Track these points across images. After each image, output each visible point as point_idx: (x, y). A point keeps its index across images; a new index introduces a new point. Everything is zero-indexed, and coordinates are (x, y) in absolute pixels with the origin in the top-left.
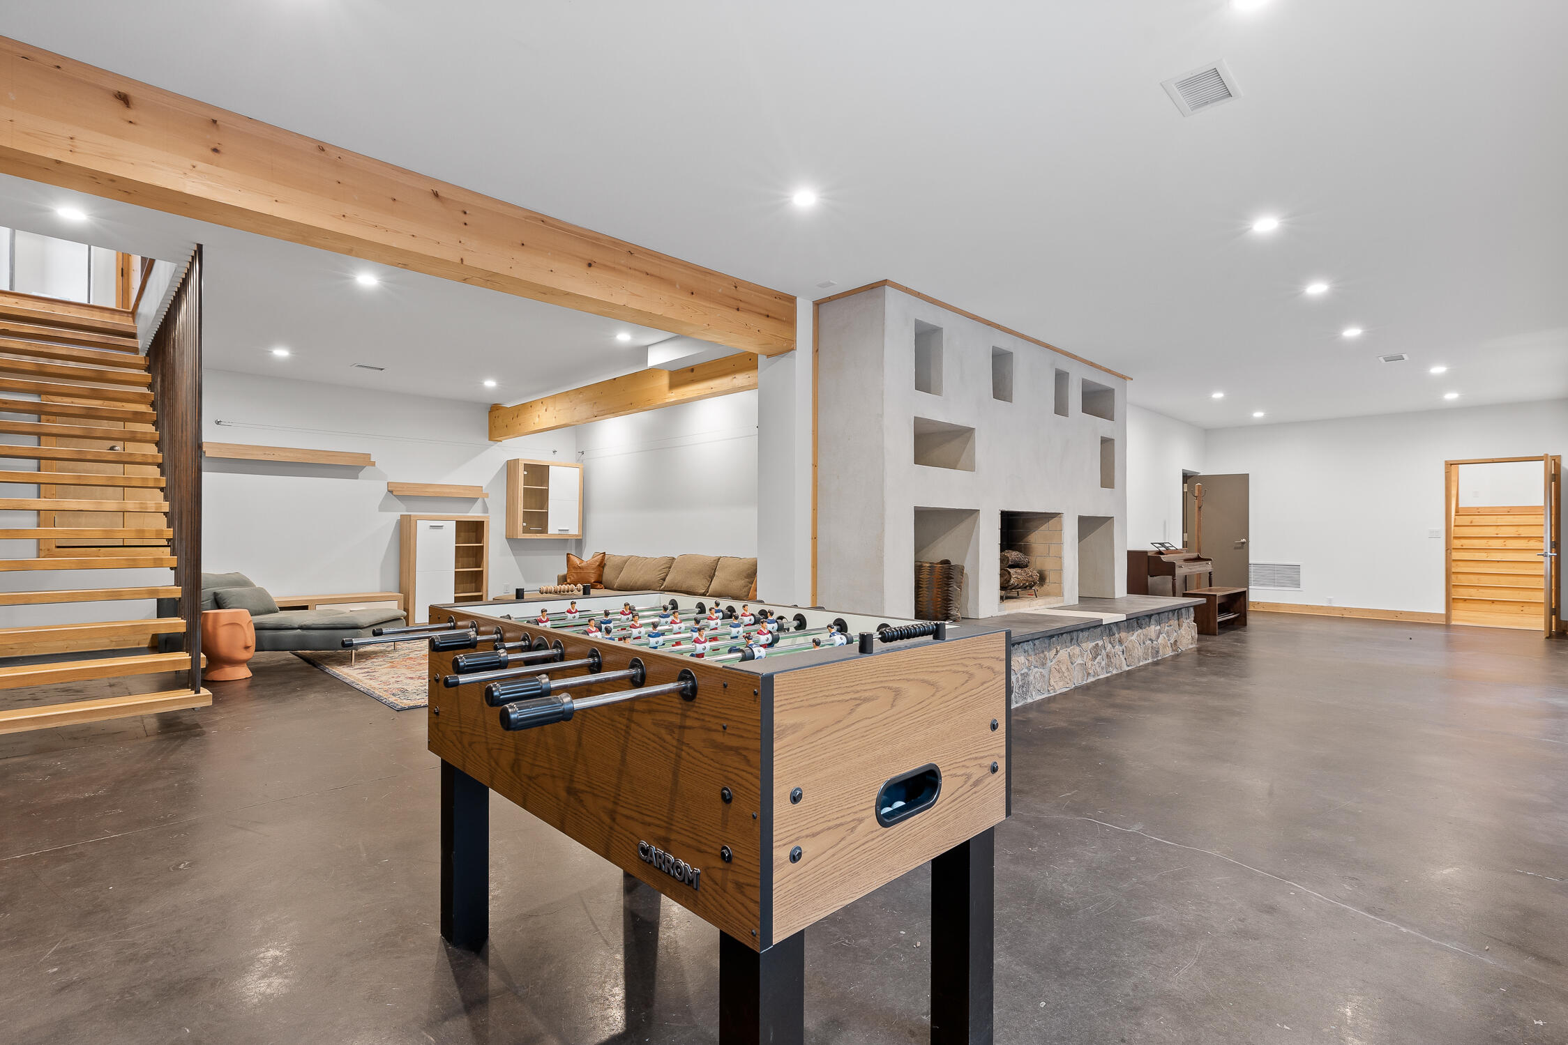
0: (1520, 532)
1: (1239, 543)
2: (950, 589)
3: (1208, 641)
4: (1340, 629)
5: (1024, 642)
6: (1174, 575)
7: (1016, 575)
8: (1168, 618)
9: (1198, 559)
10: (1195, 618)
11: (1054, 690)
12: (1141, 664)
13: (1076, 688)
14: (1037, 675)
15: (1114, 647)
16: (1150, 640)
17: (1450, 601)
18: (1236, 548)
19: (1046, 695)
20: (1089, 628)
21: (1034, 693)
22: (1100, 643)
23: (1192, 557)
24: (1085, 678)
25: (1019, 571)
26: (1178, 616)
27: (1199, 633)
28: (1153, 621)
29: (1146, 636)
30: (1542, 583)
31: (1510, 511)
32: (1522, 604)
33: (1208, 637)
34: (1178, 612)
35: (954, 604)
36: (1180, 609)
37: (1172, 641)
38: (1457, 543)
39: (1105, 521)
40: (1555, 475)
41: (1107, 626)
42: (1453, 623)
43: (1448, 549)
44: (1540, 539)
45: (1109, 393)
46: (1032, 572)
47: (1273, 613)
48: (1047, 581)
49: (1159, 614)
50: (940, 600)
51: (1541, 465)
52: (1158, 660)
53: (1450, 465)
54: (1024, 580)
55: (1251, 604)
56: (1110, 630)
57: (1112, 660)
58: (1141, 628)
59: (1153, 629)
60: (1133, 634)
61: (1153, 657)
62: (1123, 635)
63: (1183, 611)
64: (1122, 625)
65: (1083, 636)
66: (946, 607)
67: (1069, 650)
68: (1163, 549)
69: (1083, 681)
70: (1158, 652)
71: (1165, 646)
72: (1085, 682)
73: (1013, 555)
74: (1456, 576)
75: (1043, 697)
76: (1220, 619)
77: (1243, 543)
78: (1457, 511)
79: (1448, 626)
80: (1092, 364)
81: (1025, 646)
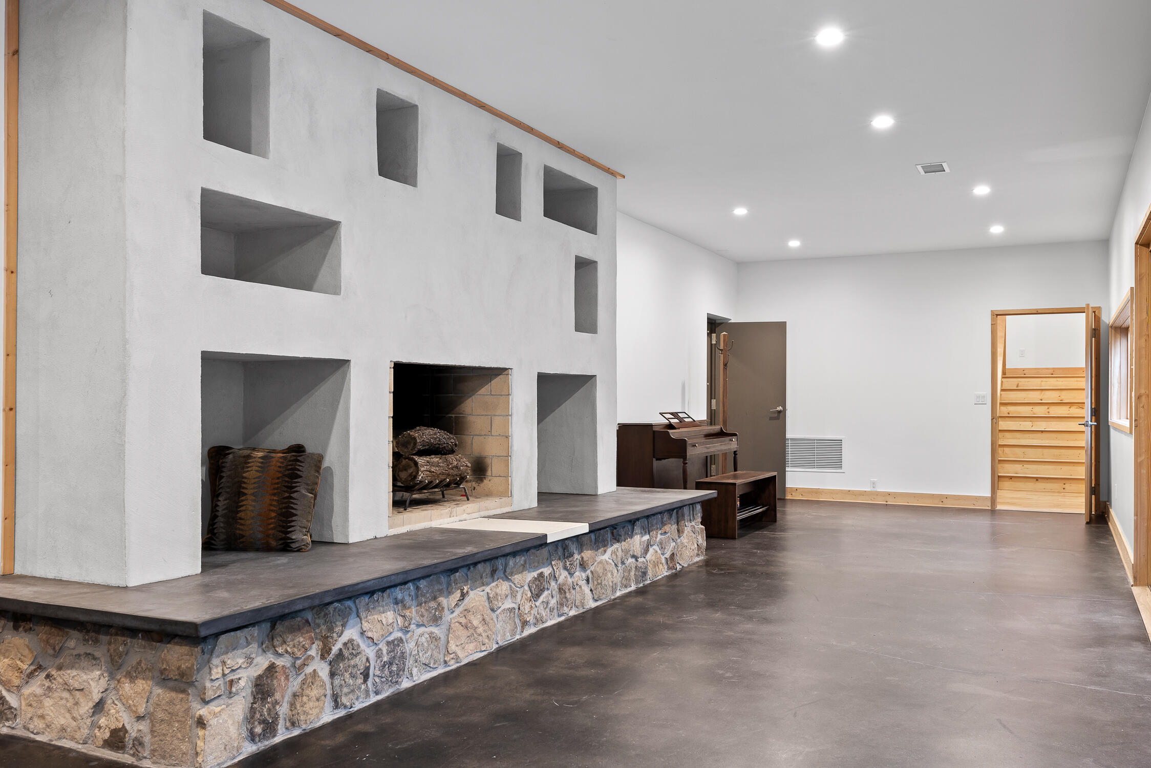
0: (1062, 397)
1: (774, 412)
2: (294, 495)
3: (722, 548)
4: (882, 521)
5: (395, 586)
6: (684, 457)
7: (427, 467)
8: (662, 523)
9: (721, 434)
10: (702, 518)
11: (457, 659)
12: (618, 594)
13: (501, 650)
14: (423, 639)
15: (571, 574)
16: (633, 556)
17: (997, 480)
18: (771, 419)
19: (441, 670)
20: (527, 550)
21: (415, 671)
22: (547, 571)
23: (712, 432)
24: (519, 628)
25: (435, 459)
26: (678, 518)
27: (709, 536)
28: (637, 529)
29: (626, 552)
30: (1083, 457)
31: (1053, 373)
32: (1064, 481)
33: (723, 543)
34: (677, 513)
35: (299, 521)
36: (681, 507)
37: (668, 555)
38: (1004, 411)
39: (584, 382)
40: (1095, 330)
41: (560, 544)
42: (999, 507)
43: (995, 419)
44: (1081, 405)
45: (588, 193)
46: (462, 462)
47: (812, 502)
48: (489, 473)
49: (648, 517)
50: (273, 514)
51: (1083, 316)
52: (645, 586)
53: (996, 315)
54: (443, 474)
55: (788, 490)
56: (565, 548)
57: (568, 595)
58: (618, 541)
59: (637, 541)
60: (605, 551)
61: (637, 583)
62: (587, 554)
63: (686, 510)
64: (585, 539)
65: (515, 564)
66: (283, 527)
67: (487, 589)
68: (676, 421)
69: (513, 634)
70: (644, 574)
71: (656, 564)
72: (518, 637)
73: (426, 435)
74: (1002, 449)
75: (434, 674)
76: (740, 516)
77: (780, 412)
78: (1004, 373)
79: (993, 512)
80: (559, 145)
81: (398, 593)
